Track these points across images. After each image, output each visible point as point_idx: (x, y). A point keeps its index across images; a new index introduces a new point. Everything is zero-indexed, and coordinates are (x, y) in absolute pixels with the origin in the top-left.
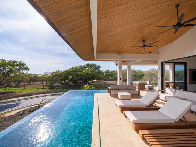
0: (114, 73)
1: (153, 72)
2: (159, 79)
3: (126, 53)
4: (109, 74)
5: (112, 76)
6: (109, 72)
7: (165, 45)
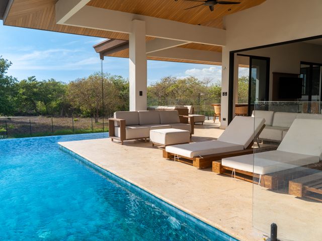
0: (55, 90)
1: (171, 89)
2: (225, 94)
3: (153, 16)
4: (35, 94)
5: (47, 101)
6: (34, 86)
7: (244, 9)
